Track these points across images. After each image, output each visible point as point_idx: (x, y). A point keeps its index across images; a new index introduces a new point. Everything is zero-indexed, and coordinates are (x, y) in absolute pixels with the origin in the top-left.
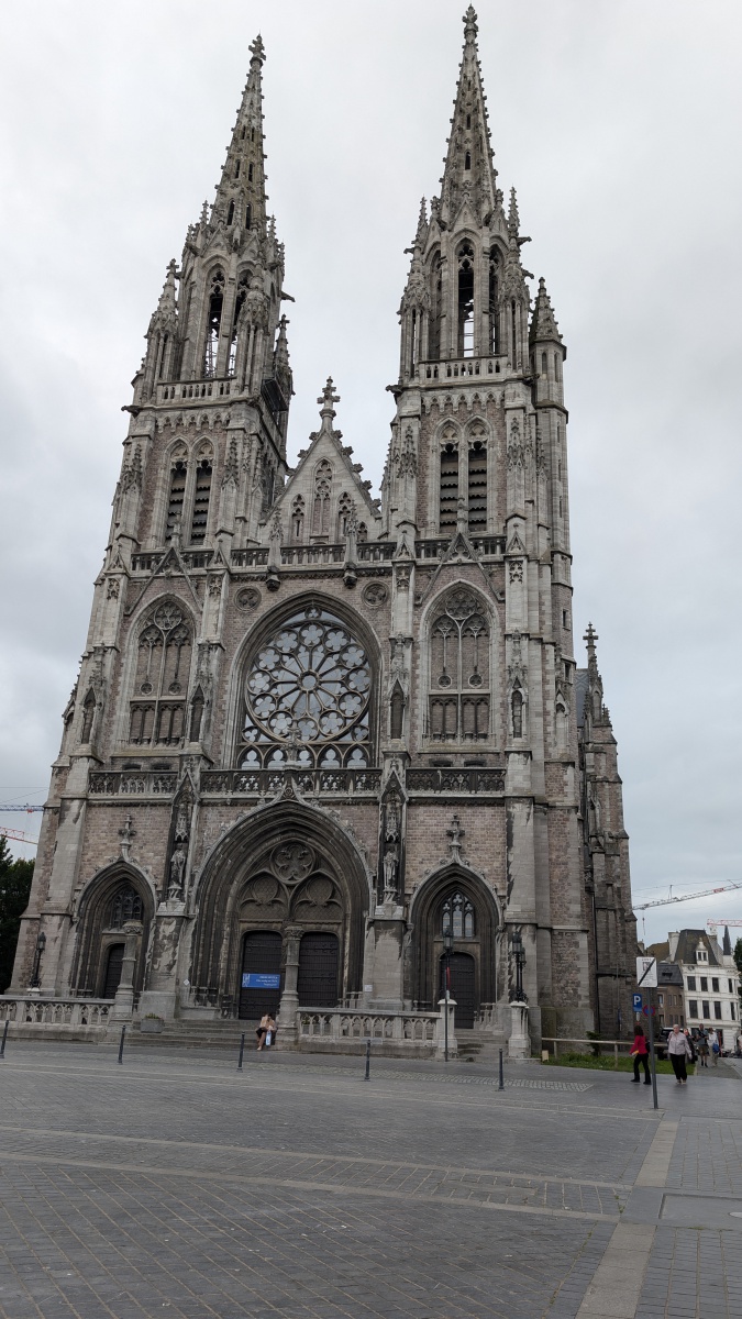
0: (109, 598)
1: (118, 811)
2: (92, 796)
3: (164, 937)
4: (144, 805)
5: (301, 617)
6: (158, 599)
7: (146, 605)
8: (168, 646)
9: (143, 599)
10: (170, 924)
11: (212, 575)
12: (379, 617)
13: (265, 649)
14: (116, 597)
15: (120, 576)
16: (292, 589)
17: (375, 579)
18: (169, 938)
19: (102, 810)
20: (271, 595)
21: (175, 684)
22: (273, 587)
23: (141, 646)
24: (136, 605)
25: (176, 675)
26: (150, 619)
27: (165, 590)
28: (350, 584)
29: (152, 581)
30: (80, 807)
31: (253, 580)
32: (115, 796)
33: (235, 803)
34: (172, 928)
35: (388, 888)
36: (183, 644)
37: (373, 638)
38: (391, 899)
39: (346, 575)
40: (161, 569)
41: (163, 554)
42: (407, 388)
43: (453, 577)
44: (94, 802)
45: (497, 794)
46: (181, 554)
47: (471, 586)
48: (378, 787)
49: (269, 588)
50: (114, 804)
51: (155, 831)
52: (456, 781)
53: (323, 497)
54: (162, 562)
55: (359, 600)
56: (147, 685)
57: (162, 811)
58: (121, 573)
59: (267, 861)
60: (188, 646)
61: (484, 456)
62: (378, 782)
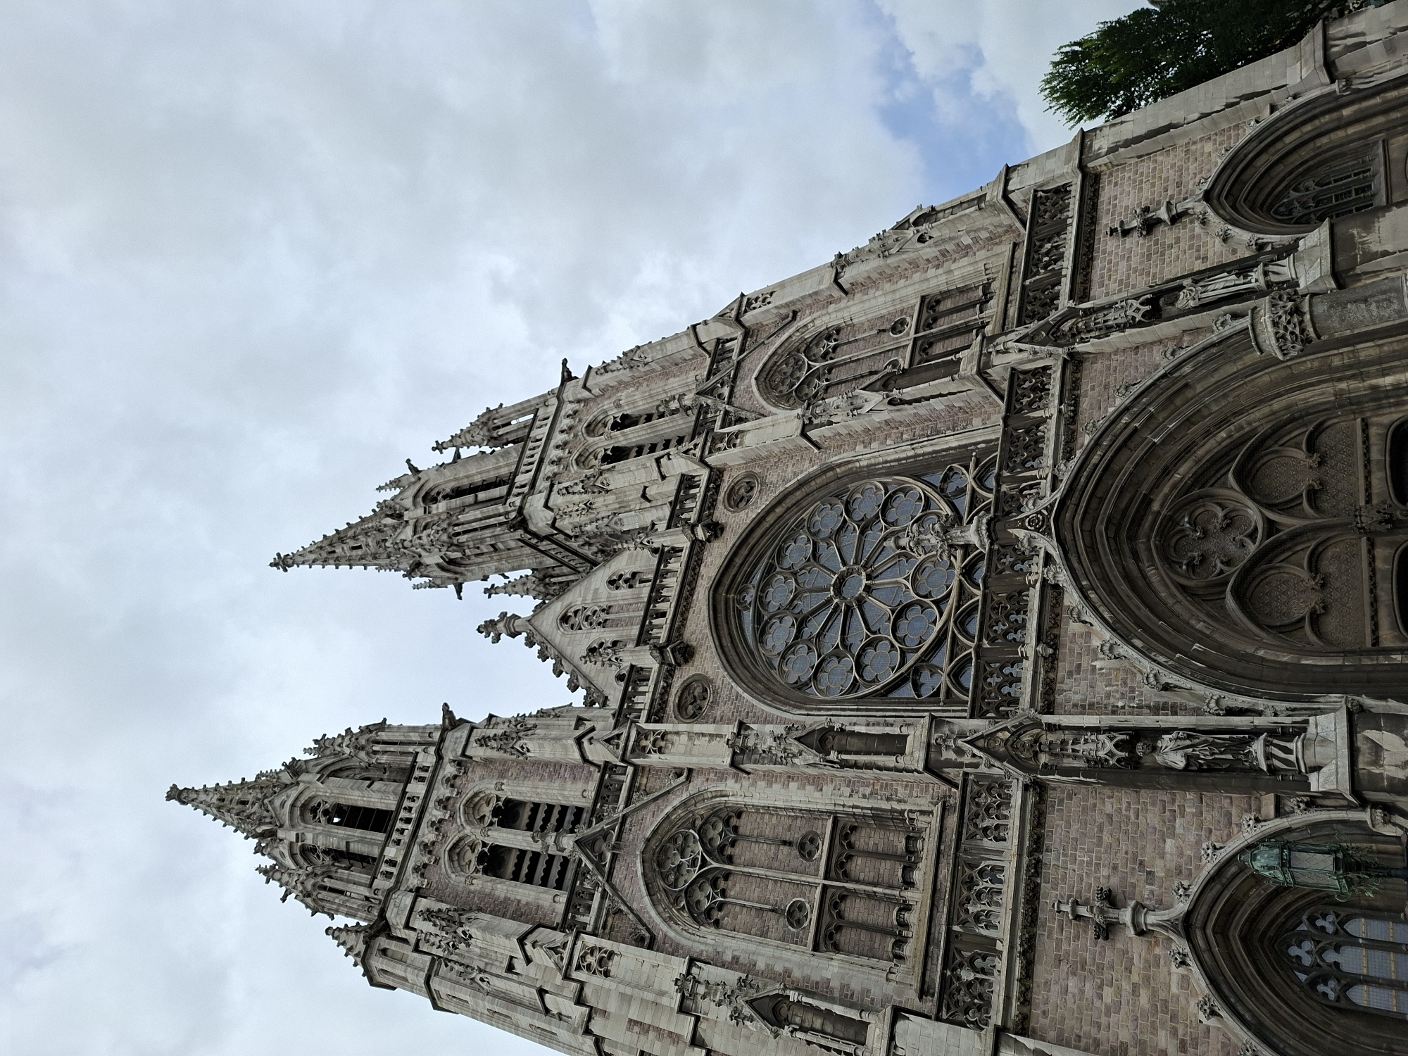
0: (607, 974)
1: (1046, 947)
2: (996, 1018)
4: (1037, 867)
5: (748, 616)
6: (644, 874)
7: (647, 900)
8: (730, 860)
9: (635, 906)
11: (633, 751)
12: (774, 479)
13: (781, 672)
14: (611, 954)
15: (579, 943)
16: (698, 626)
17: (720, 498)
19: (1038, 996)
20: (697, 657)
21: (802, 847)
22: (686, 653)
23: (717, 924)
24: (640, 920)
25: (785, 843)
26: (677, 900)
27: (635, 856)
28: (716, 530)
29: (613, 887)
30: (1018, 1048)
31: (667, 689)
32: (1003, 947)
33: (1049, 636)
34: (1387, 739)
35: (1256, 278)
36: (736, 829)
37: (801, 484)
38: (1285, 262)
39: (700, 533)
40: (599, 867)
41: (580, 861)
42: (520, 510)
43: (748, 391)
44: (1014, 1011)
45: (1076, 191)
46: (590, 825)
47: (765, 364)
48: (1045, 368)
49: (686, 661)
50: (1023, 954)
51: (1106, 838)
52: (1047, 254)
53: (603, 616)
54: (590, 866)
55: (743, 514)
56: (790, 913)
57: (1054, 820)
58: (574, 944)
59: (1207, 597)
60: (739, 815)
61: (628, 412)
62: (1034, 373)
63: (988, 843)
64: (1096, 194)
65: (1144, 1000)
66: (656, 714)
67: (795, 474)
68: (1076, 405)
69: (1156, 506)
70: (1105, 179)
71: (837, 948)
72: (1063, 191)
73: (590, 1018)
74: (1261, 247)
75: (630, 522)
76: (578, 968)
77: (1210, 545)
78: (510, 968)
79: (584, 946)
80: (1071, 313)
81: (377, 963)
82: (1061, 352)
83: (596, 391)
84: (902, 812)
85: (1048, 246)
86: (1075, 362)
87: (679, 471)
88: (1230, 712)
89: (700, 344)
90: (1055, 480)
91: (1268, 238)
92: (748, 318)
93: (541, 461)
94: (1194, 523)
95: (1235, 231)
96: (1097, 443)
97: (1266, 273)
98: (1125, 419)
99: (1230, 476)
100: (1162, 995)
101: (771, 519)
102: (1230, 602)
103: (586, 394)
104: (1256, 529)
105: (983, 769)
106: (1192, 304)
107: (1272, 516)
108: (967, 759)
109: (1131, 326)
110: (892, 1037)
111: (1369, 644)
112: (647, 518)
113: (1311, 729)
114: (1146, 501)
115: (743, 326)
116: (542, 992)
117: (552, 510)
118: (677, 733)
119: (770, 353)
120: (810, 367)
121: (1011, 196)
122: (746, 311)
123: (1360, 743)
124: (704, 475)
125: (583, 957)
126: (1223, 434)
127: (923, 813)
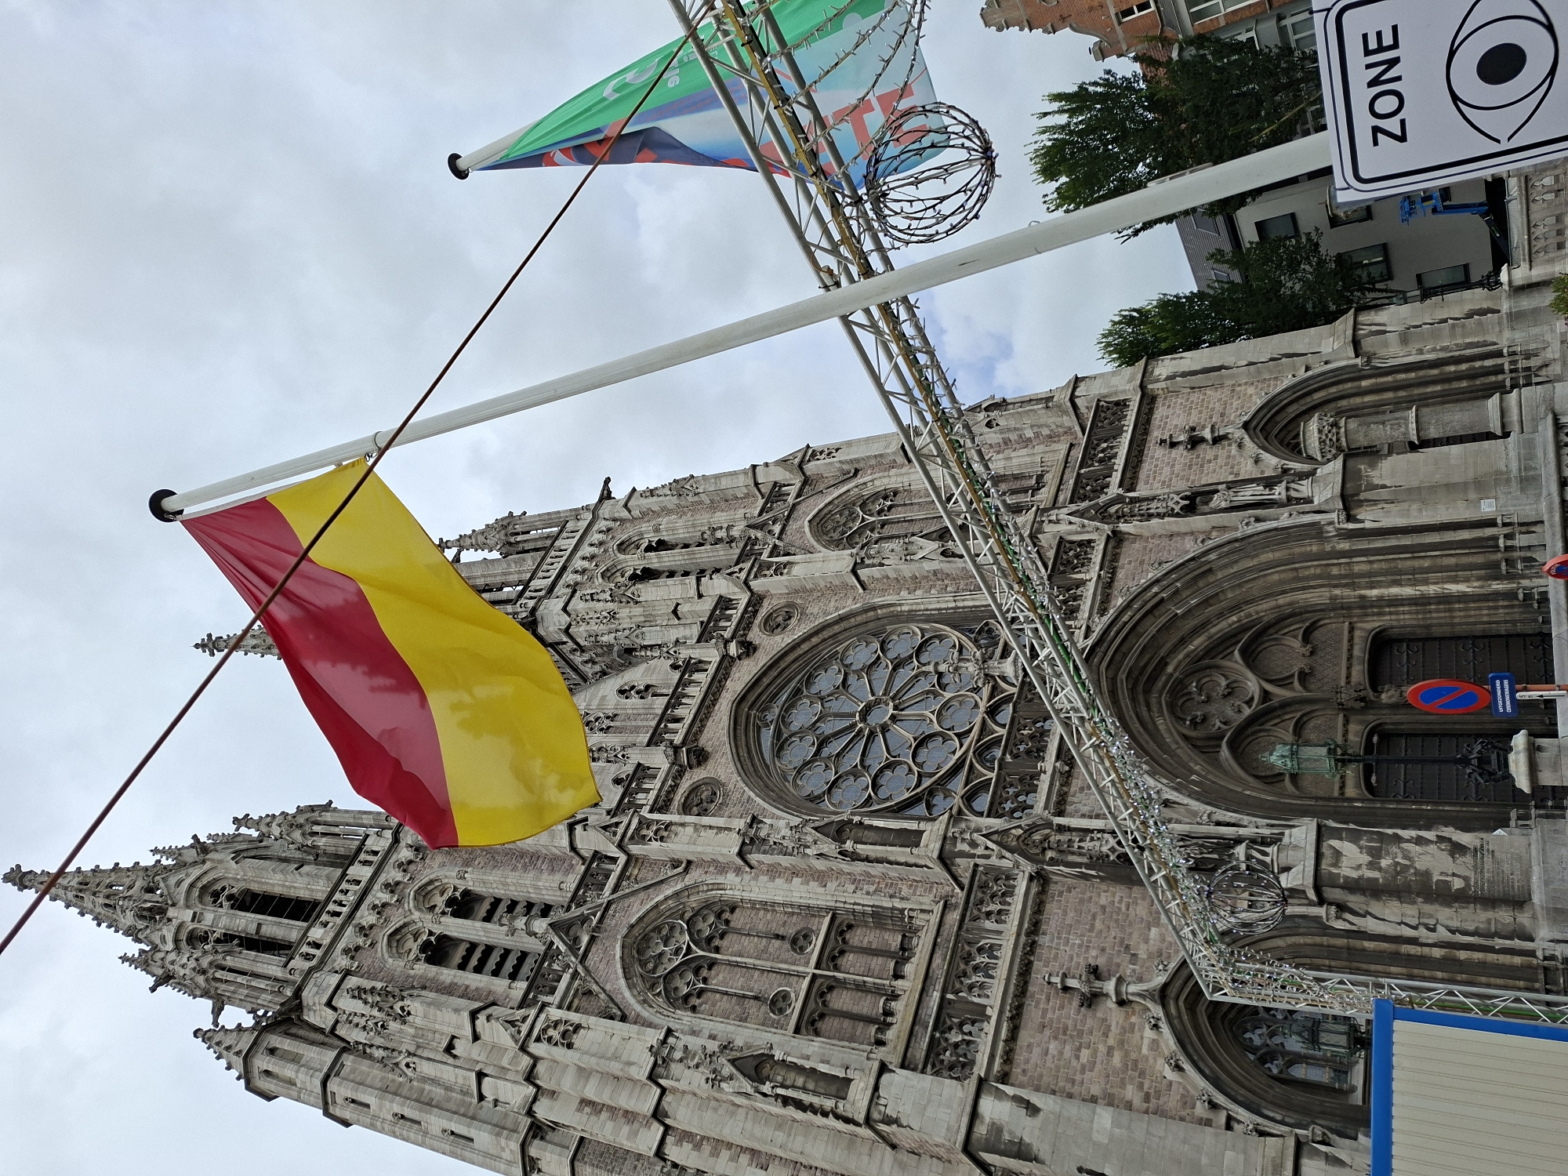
0: (570, 1046)
1: (1033, 1014)
2: (980, 1069)
4: (1032, 947)
5: (767, 736)
6: (622, 958)
7: (622, 982)
8: (717, 950)
9: (608, 987)
11: (632, 838)
13: (795, 785)
14: (577, 1028)
15: (543, 1016)
16: (717, 732)
17: (757, 621)
19: (1020, 1056)
20: (711, 762)
21: (794, 941)
22: (701, 757)
23: (694, 1009)
24: (612, 1000)
25: (777, 937)
26: (652, 987)
27: (616, 940)
28: (749, 649)
29: (586, 969)
30: (1000, 1095)
31: (674, 788)
32: (993, 1013)
33: (1067, 756)
35: (1279, 492)
36: (727, 922)
37: (842, 619)
38: (1304, 482)
39: (733, 649)
40: (573, 948)
41: (552, 943)
42: (534, 610)
43: (800, 530)
44: (997, 1066)
45: (1134, 406)
46: (567, 910)
47: (820, 511)
48: (1090, 541)
49: (699, 764)
50: (1012, 1018)
51: (1098, 925)
52: (1103, 451)
53: (607, 723)
54: (563, 948)
55: (778, 638)
56: (773, 1002)
57: (1053, 910)
58: (537, 1016)
59: (1206, 747)
60: (733, 910)
61: (666, 538)
62: (1081, 544)
63: (989, 925)
64: (1151, 412)
65: (1117, 1059)
66: (662, 805)
67: (837, 609)
68: (1114, 573)
69: (1170, 669)
70: (1160, 401)
71: (817, 1033)
72: (1122, 404)
73: (535, 1100)
74: (1285, 471)
75: (651, 637)
76: (538, 1040)
77: (1212, 709)
78: (449, 1049)
79: (547, 1019)
80: (1119, 499)
81: (262, 1062)
82: (1107, 528)
83: (636, 513)
84: (902, 911)
85: (1104, 445)
86: (1117, 539)
87: (718, 592)
88: (1218, 824)
89: (756, 484)
90: (1088, 631)
91: (1292, 465)
92: (811, 468)
93: (564, 569)
94: (1200, 689)
95: (1265, 456)
96: (1128, 606)
97: (1288, 489)
98: (1155, 589)
99: (1236, 653)
100: (1134, 1056)
101: (805, 647)
102: (1225, 752)
103: (625, 514)
104: (1252, 699)
105: (994, 861)
106: (1224, 505)
107: (1269, 687)
108: (980, 851)
109: (1169, 516)
110: (876, 1088)
111: (1336, 794)
112: (673, 634)
113: (1286, 840)
114: (1163, 663)
115: (804, 474)
116: (481, 1076)
117: (569, 615)
118: (683, 825)
119: (827, 501)
120: (863, 520)
121: (1077, 400)
122: (809, 461)
123: (1325, 849)
124: (743, 598)
125: (544, 1030)
126: (1234, 618)
127: (923, 911)
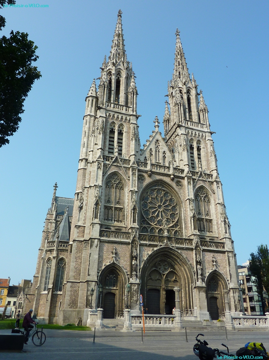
0: (98, 168)
3: (134, 291)
4: (119, 243)
6: (113, 172)
7: (108, 174)
8: (116, 188)
9: (108, 171)
10: (135, 286)
11: (133, 168)
12: (181, 191)
13: (146, 195)
14: (101, 169)
15: (102, 162)
17: (178, 179)
18: (135, 291)
19: (104, 244)
20: (149, 178)
21: (118, 202)
22: (150, 176)
23: (106, 187)
24: (106, 173)
25: (119, 199)
26: (109, 178)
27: (115, 170)
28: (172, 179)
29: (110, 166)
30: (98, 242)
31: (143, 172)
32: (109, 239)
33: (150, 246)
34: (136, 287)
36: (121, 189)
37: (179, 197)
39: (172, 176)
40: (114, 162)
41: (114, 158)
42: (182, 126)
43: (200, 183)
44: (102, 240)
46: (120, 159)
48: (192, 245)
49: (148, 176)
50: (109, 242)
51: (123, 253)
53: (157, 151)
54: (113, 160)
55: (175, 185)
56: (109, 200)
57: (125, 246)
59: (155, 266)
60: (123, 189)
63: (122, 236)
64: (221, 253)
66: (139, 171)
67: (181, 196)
70: (223, 255)
72: (224, 247)
73: (90, 163)
75: (176, 155)
76: (98, 162)
80: (200, 249)
81: (90, 99)
83: (207, 142)
84: (125, 220)
86: (192, 249)
87: (185, 169)
89: (212, 171)
91: (206, 278)
92: (215, 183)
93: (193, 129)
94: (166, 264)
95: (209, 274)
96: (178, 253)
98: (182, 257)
99: (172, 270)
100: (106, 259)
101: (173, 190)
102: (154, 269)
104: (164, 272)
107: (165, 275)
111: (147, 285)
115: (214, 181)
118: (136, 177)
119: (207, 188)
120: (202, 197)
124: (183, 175)
125: (100, 163)
127: (125, 223)
